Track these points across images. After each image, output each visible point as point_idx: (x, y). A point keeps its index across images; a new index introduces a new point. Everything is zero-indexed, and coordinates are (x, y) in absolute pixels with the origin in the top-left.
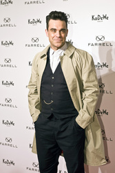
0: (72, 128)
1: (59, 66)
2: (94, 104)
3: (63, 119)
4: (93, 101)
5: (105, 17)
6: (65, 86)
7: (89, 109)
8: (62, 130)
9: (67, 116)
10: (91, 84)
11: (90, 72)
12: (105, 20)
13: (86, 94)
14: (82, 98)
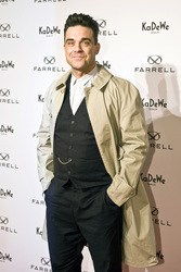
0: (101, 204)
1: (83, 105)
2: (139, 166)
3: (86, 190)
4: (136, 162)
5: (163, 26)
6: (90, 137)
7: (128, 175)
8: (85, 206)
9: (93, 184)
10: (134, 135)
11: (133, 116)
12: (162, 30)
13: (126, 150)
14: (118, 156)
